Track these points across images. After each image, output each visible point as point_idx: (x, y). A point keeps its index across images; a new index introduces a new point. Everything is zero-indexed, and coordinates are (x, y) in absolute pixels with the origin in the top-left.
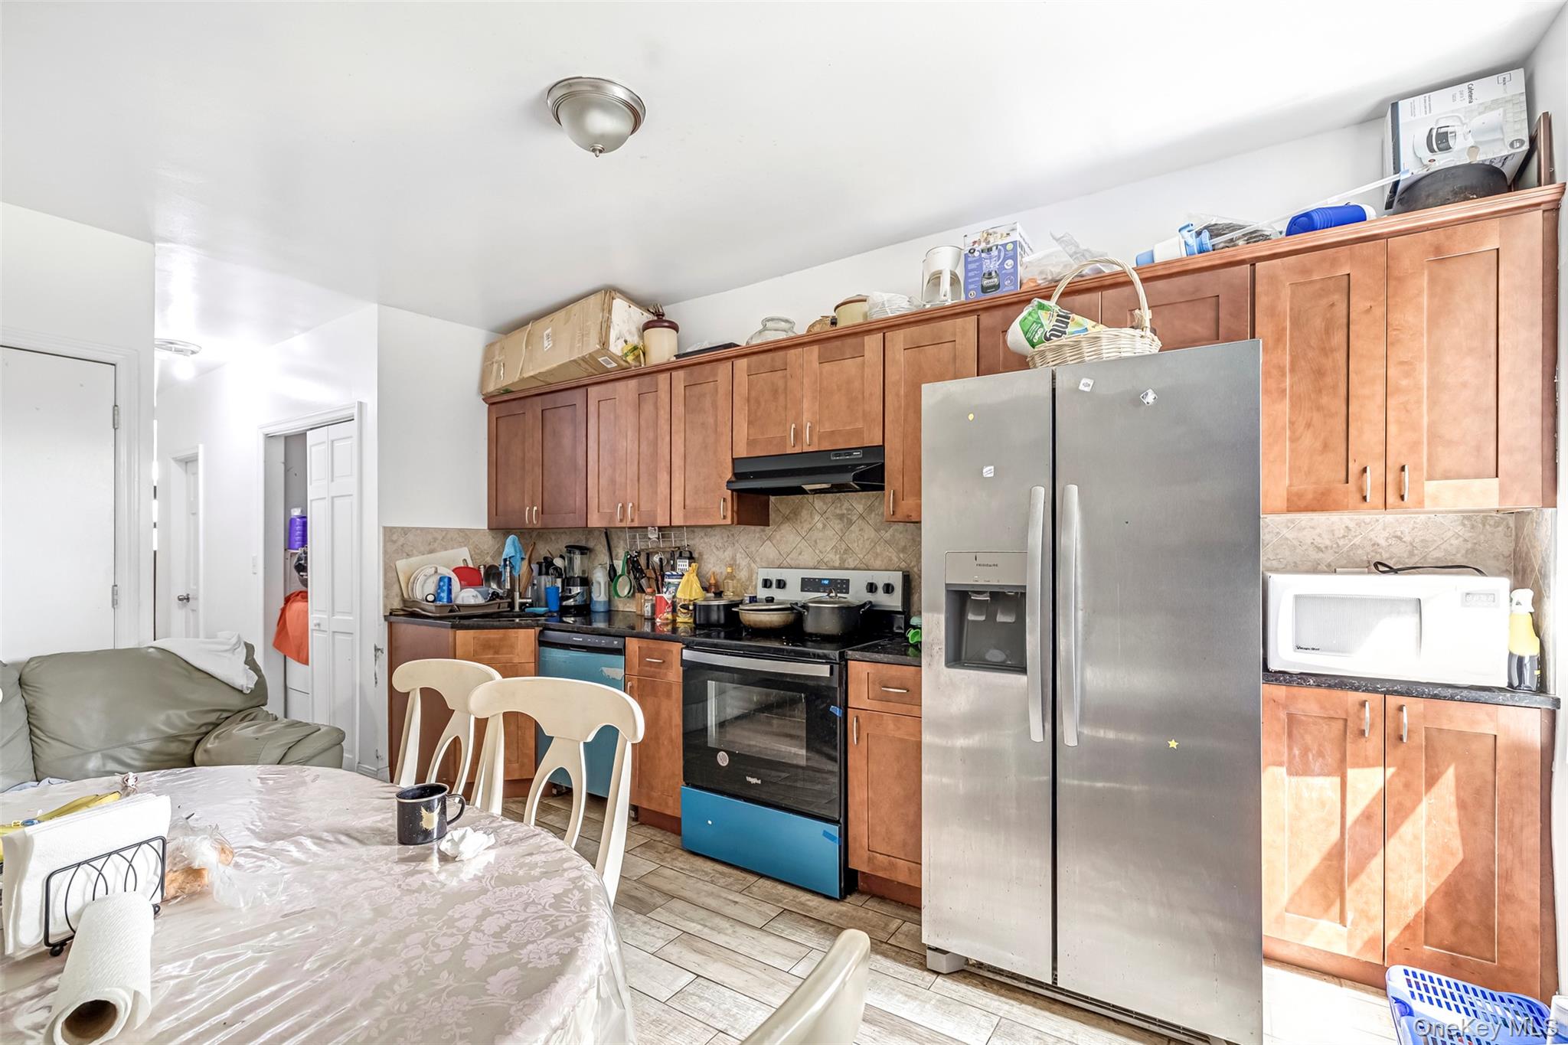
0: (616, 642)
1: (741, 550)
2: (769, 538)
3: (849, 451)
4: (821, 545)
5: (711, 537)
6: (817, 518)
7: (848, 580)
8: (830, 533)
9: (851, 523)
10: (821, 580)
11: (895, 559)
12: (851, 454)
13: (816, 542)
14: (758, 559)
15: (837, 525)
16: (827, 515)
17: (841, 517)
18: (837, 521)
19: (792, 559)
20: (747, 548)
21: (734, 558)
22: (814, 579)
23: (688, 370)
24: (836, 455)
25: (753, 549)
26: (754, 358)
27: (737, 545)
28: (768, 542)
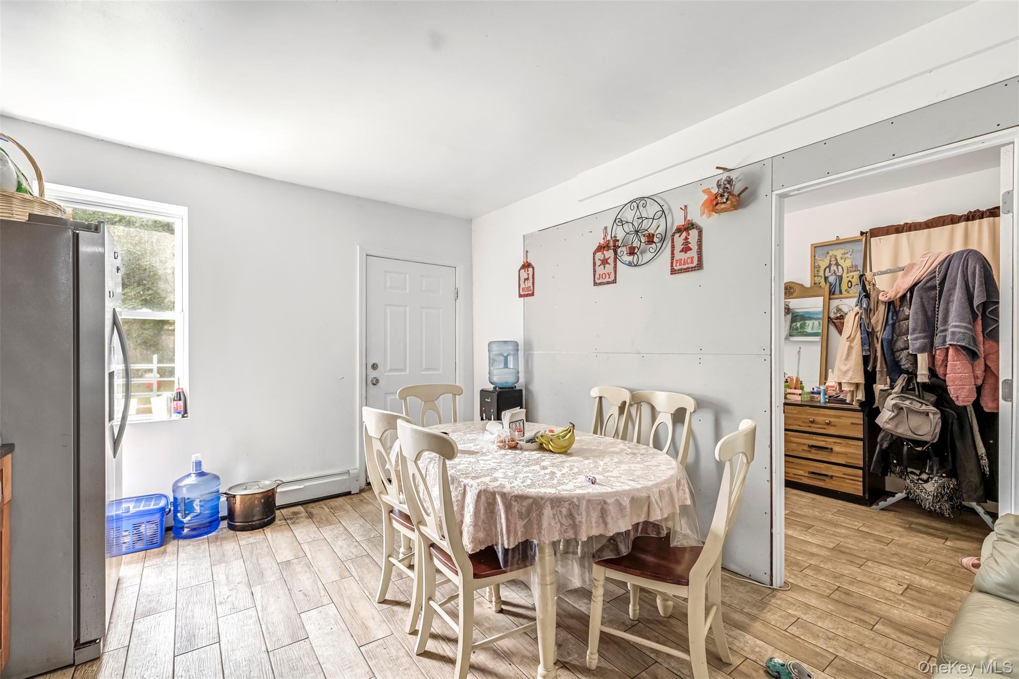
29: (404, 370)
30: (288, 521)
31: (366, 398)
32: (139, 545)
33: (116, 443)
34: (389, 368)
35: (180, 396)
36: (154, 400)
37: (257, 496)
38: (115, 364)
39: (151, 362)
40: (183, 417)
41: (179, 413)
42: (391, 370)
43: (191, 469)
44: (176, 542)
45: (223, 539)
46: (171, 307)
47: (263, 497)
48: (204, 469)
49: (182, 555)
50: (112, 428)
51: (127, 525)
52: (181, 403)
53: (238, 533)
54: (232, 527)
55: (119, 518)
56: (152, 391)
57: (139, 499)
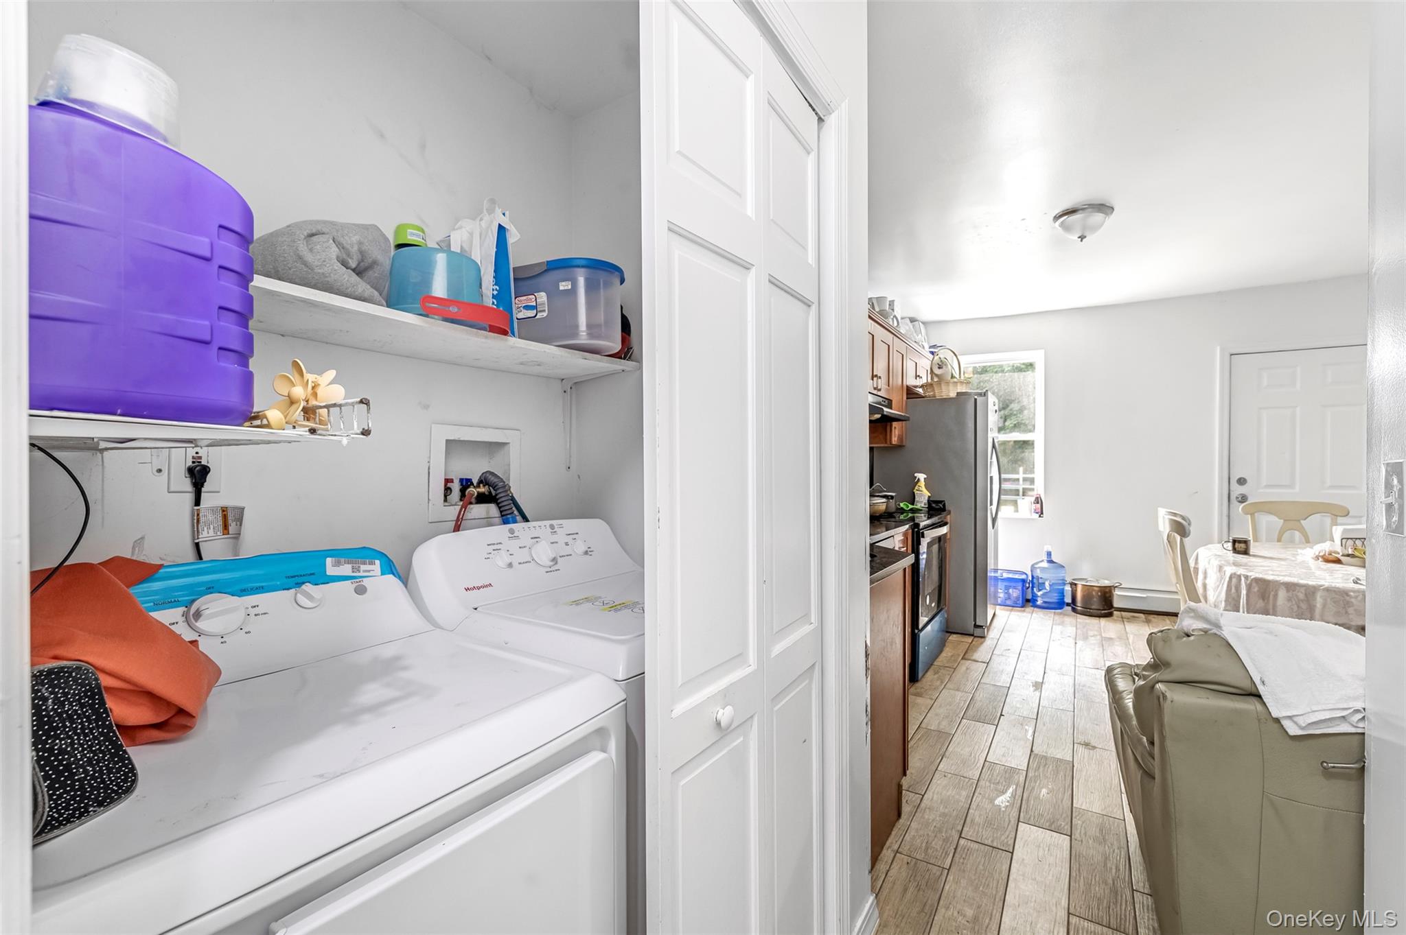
29: (1291, 486)
30: (1125, 620)
31: (1229, 516)
32: (1008, 602)
33: (994, 520)
34: (1265, 484)
35: (1038, 500)
36: (1020, 502)
37: (1095, 588)
38: (994, 471)
39: (1018, 473)
40: (1040, 516)
41: (1037, 513)
42: (1268, 486)
43: (1045, 558)
44: (1032, 608)
45: (1065, 615)
46: (1032, 430)
47: (1101, 591)
48: (1054, 558)
49: (1034, 615)
50: (991, 509)
51: (1001, 585)
52: (1039, 506)
53: (1078, 615)
54: (1074, 610)
55: (996, 579)
56: (1018, 495)
57: (1009, 571)
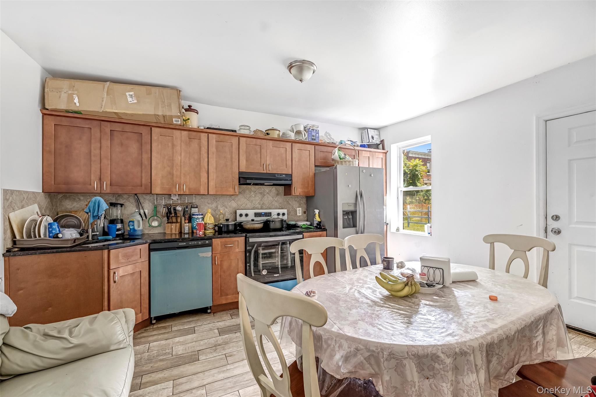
0: (207, 242)
1: (220, 204)
2: (233, 200)
3: (281, 174)
4: (254, 202)
5: (205, 199)
6: (252, 193)
7: (271, 213)
8: (257, 198)
9: (264, 195)
10: (261, 213)
11: (278, 206)
12: (282, 175)
13: (252, 201)
14: (228, 207)
15: (260, 196)
16: (256, 192)
17: (261, 193)
18: (259, 195)
19: (243, 207)
20: (223, 203)
21: (217, 207)
22: (259, 213)
23: (218, 135)
24: (277, 175)
25: (226, 203)
26: (249, 139)
27: (218, 202)
28: (233, 201)
34: (575, 221)
